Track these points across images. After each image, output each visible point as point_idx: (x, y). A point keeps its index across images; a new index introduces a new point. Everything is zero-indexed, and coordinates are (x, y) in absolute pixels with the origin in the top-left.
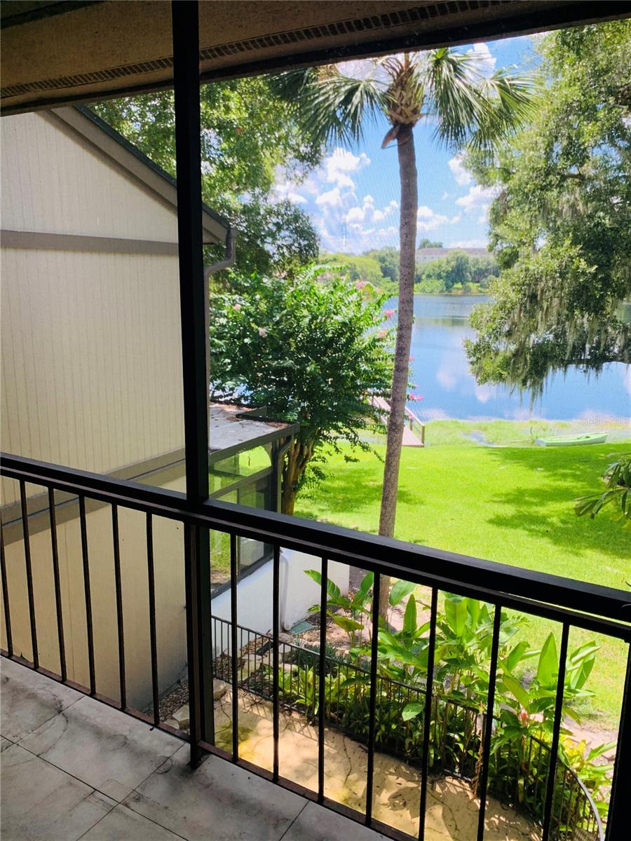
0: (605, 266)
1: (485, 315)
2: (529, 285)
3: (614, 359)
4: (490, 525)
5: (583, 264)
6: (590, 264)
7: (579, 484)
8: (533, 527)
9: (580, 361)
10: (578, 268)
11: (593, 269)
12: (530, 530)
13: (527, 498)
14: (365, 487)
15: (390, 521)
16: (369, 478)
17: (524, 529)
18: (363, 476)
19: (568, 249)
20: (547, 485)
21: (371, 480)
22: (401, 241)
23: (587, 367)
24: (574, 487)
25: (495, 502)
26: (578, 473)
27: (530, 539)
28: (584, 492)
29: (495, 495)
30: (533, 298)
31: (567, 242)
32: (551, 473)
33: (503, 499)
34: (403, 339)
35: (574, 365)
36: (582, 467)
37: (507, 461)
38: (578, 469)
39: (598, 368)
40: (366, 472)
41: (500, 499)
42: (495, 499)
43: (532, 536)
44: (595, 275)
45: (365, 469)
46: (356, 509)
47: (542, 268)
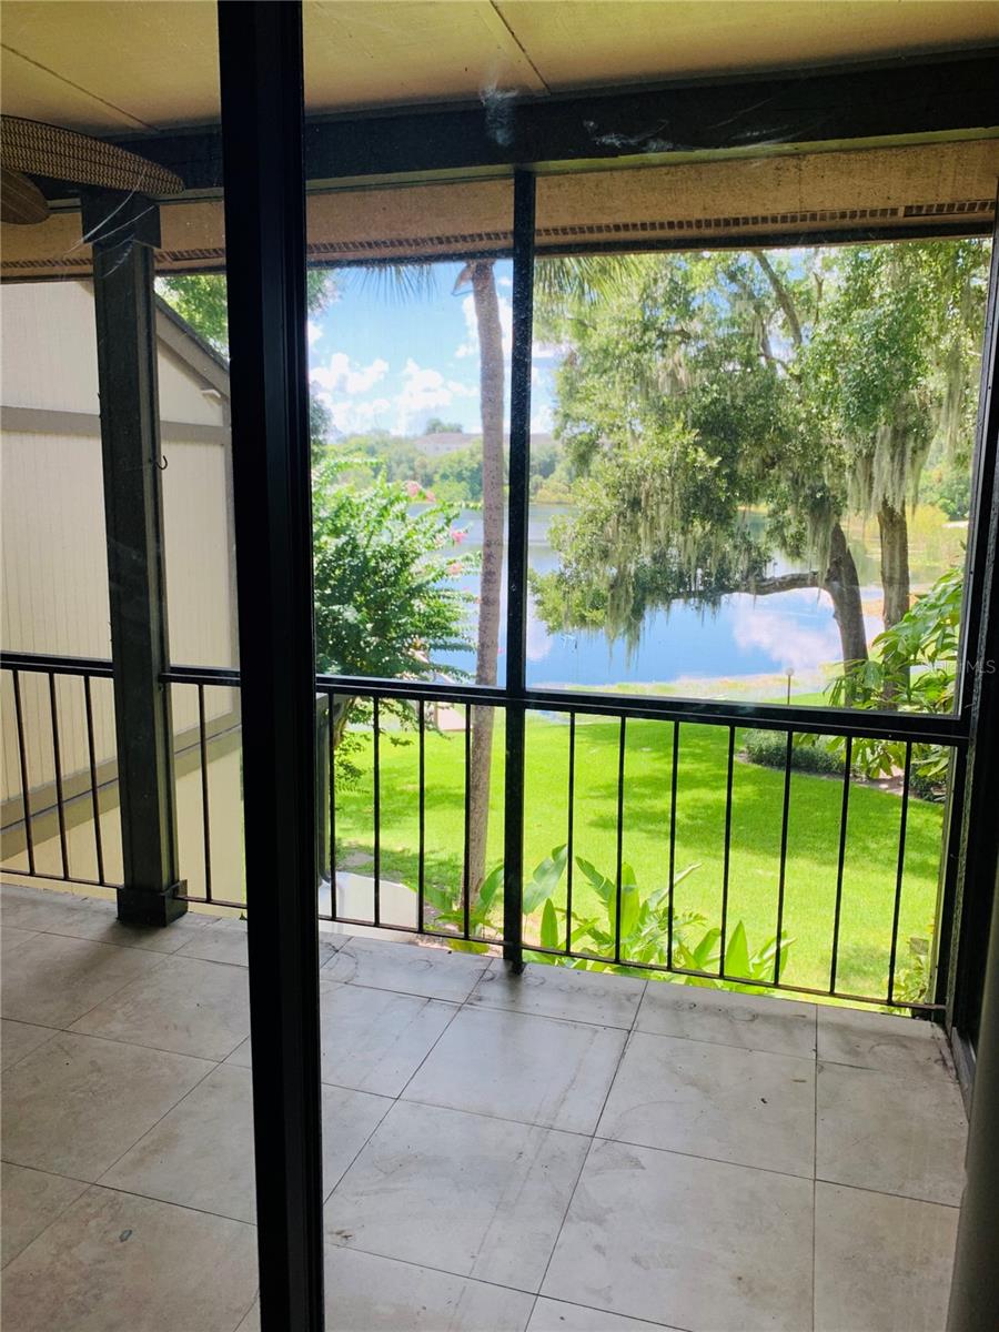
0: (729, 459)
1: (569, 531)
2: (629, 486)
3: (737, 588)
4: (593, 829)
5: (702, 455)
6: (711, 456)
7: (703, 766)
8: (651, 827)
9: (690, 594)
10: (695, 460)
11: (715, 463)
12: (649, 832)
13: (636, 790)
14: (402, 793)
15: (482, 820)
16: (406, 780)
17: (641, 830)
18: (396, 778)
19: (681, 436)
20: (658, 771)
21: (409, 782)
22: (484, 422)
23: (701, 602)
24: (698, 769)
25: (592, 797)
26: (698, 751)
27: (650, 843)
28: (711, 775)
29: (591, 789)
30: (635, 504)
31: (679, 426)
32: (662, 754)
33: (604, 792)
34: (493, 560)
35: (682, 600)
36: (702, 743)
37: (600, 742)
38: (698, 746)
39: (715, 603)
40: (398, 772)
41: (599, 794)
42: (593, 794)
43: (652, 838)
44: (717, 471)
45: (397, 767)
46: (397, 824)
47: (647, 462)
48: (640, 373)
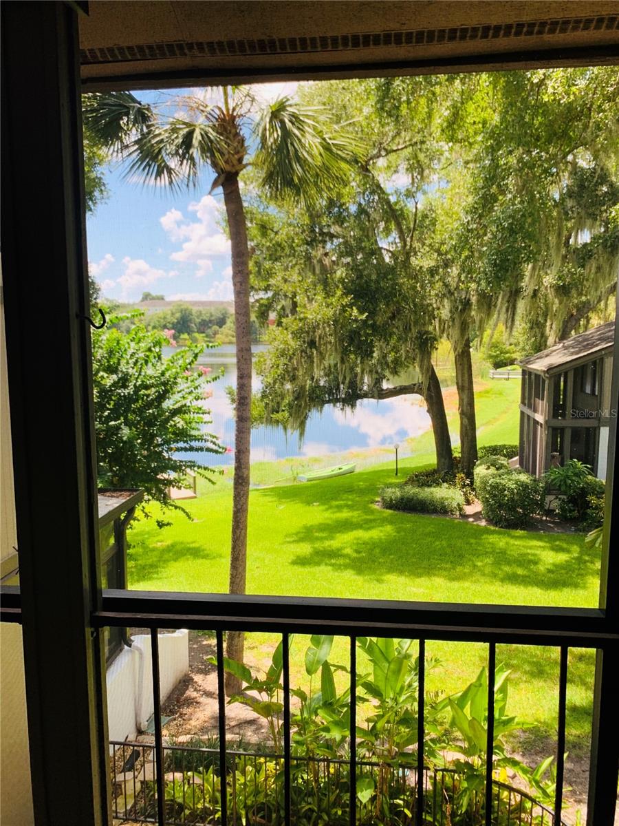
0: (372, 314)
1: (268, 362)
2: (308, 332)
3: (366, 395)
4: (296, 567)
5: (355, 312)
6: (361, 313)
7: (355, 514)
8: (333, 561)
9: (337, 400)
10: (351, 315)
11: (364, 317)
12: (333, 565)
13: (317, 534)
14: (154, 550)
16: (156, 539)
17: (326, 564)
18: (148, 538)
19: (339, 298)
20: (328, 518)
21: (158, 541)
22: (235, 289)
23: (343, 405)
24: (352, 517)
25: (289, 542)
26: (350, 503)
27: (336, 574)
28: (362, 520)
29: (286, 536)
30: (312, 344)
31: (339, 293)
32: (327, 506)
33: (295, 538)
35: (332, 404)
36: (350, 497)
37: (283, 500)
38: (348, 499)
39: (353, 406)
40: (148, 533)
41: (291, 540)
42: (288, 540)
43: (337, 570)
44: (365, 322)
45: (147, 529)
46: (155, 576)
47: (319, 316)
48: (308, 258)
